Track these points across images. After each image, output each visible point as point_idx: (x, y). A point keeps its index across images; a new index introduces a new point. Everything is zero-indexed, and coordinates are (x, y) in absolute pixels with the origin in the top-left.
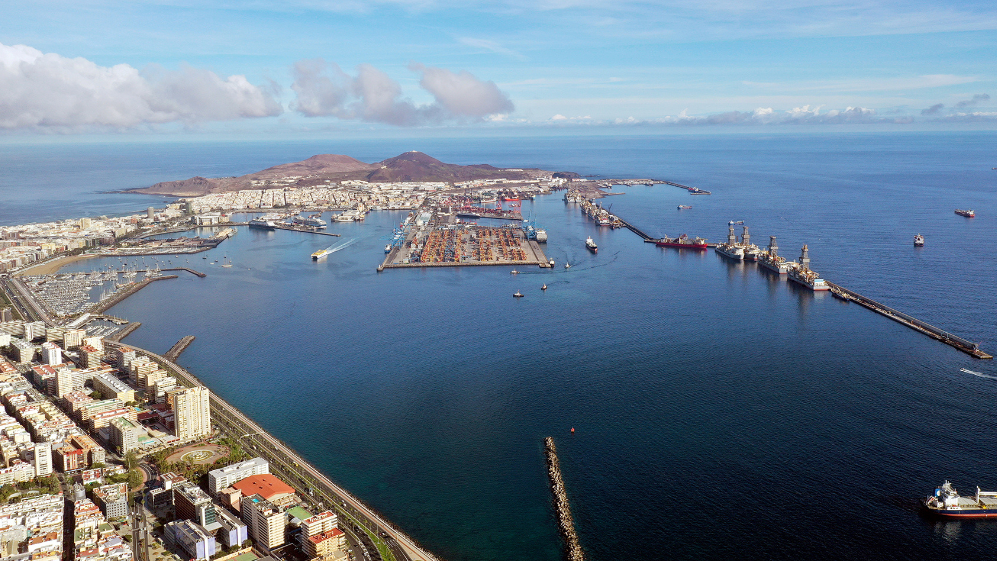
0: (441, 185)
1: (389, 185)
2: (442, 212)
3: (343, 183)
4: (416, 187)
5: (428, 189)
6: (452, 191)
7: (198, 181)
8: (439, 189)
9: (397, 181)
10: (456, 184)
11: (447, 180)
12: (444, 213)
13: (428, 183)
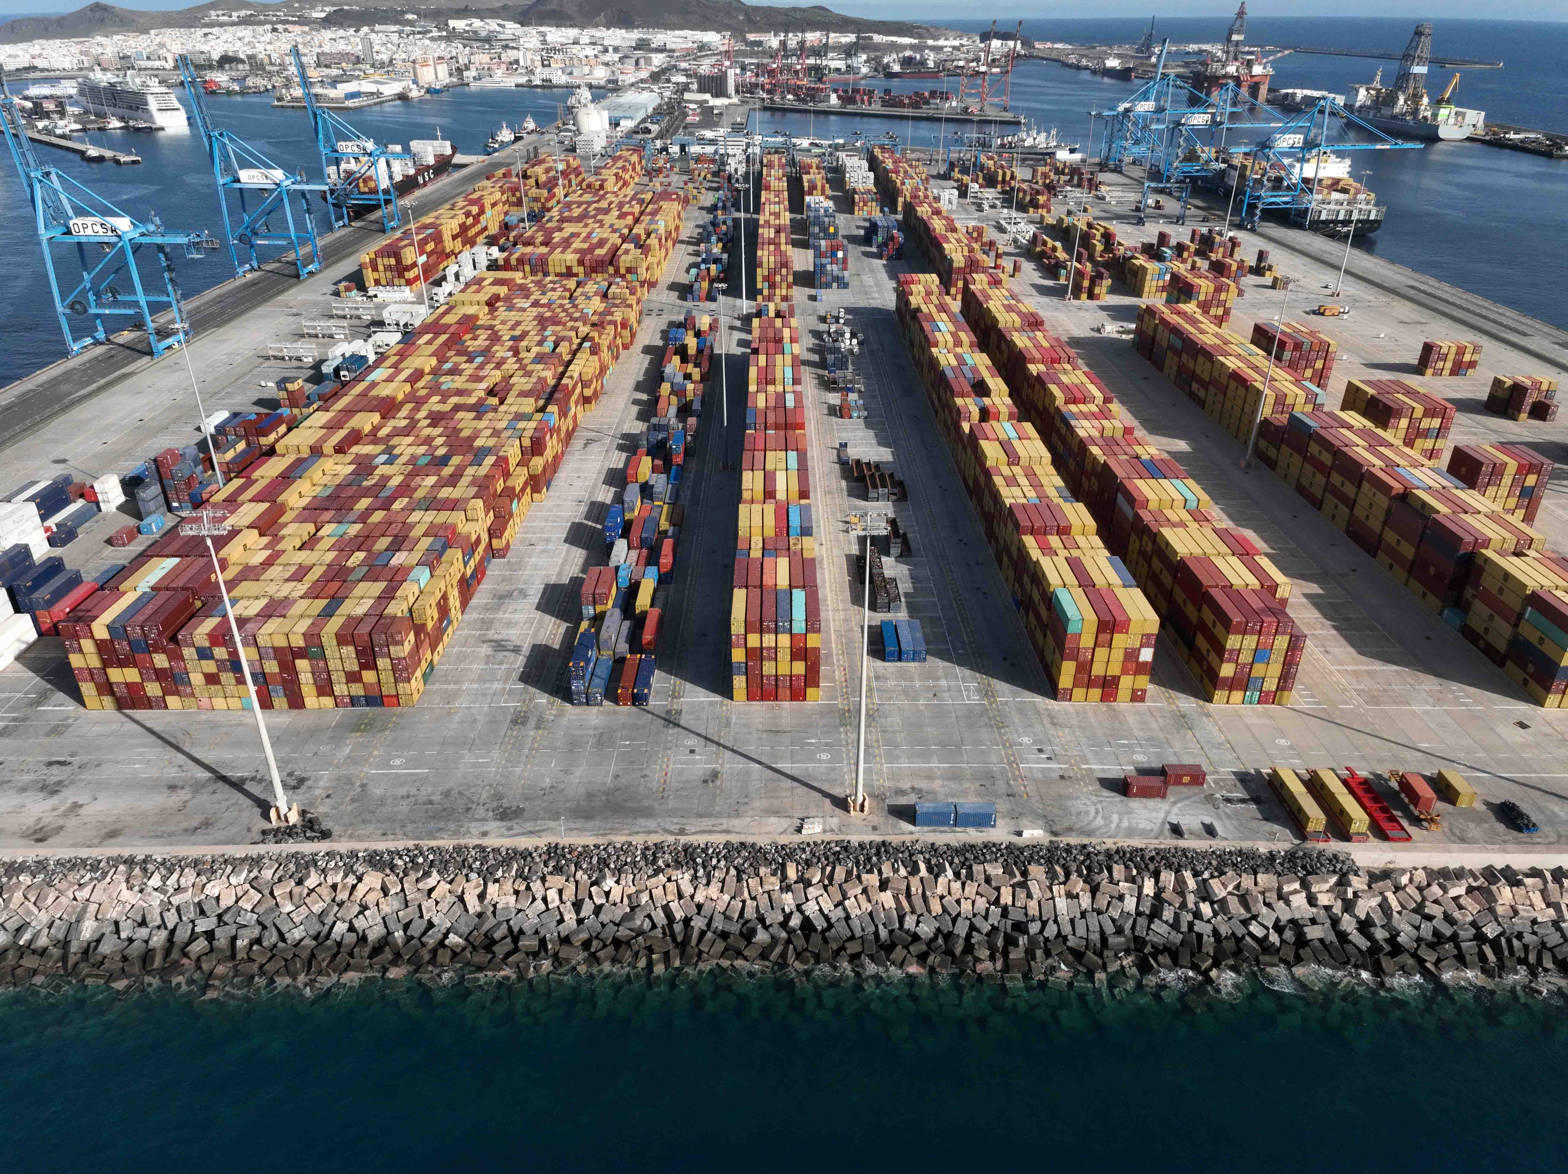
0: (711, 37)
1: (573, 32)
2: (701, 90)
3: (452, 23)
4: (640, 40)
5: (673, 46)
6: (740, 53)
7: (98, 15)
8: (702, 47)
9: (596, 26)
10: (751, 37)
11: (727, 28)
12: (707, 96)
13: (677, 32)
